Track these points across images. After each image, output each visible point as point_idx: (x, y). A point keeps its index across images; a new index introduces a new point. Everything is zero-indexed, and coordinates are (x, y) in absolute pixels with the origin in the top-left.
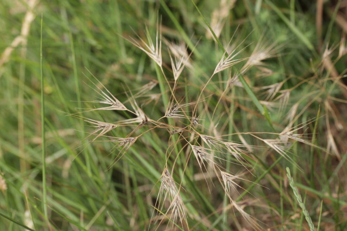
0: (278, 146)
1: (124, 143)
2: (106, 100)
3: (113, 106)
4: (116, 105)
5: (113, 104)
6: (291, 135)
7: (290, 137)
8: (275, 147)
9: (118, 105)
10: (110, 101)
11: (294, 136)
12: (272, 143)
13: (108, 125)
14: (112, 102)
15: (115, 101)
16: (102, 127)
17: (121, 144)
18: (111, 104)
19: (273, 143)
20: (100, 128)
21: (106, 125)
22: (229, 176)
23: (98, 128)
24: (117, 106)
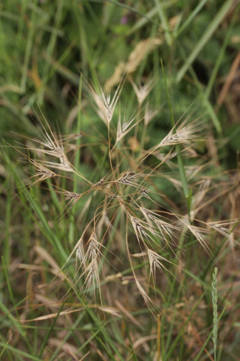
0: (201, 236)
1: (70, 197)
2: (48, 143)
3: (53, 151)
4: (56, 151)
5: (53, 150)
6: (219, 227)
7: (218, 229)
8: (197, 235)
9: (58, 151)
10: (51, 145)
11: (222, 230)
12: (195, 230)
13: (49, 172)
14: (53, 147)
15: (56, 146)
16: (44, 172)
17: (67, 197)
18: (52, 148)
19: (197, 230)
20: (41, 172)
21: (47, 171)
22: (156, 255)
23: (40, 172)
24: (57, 153)
